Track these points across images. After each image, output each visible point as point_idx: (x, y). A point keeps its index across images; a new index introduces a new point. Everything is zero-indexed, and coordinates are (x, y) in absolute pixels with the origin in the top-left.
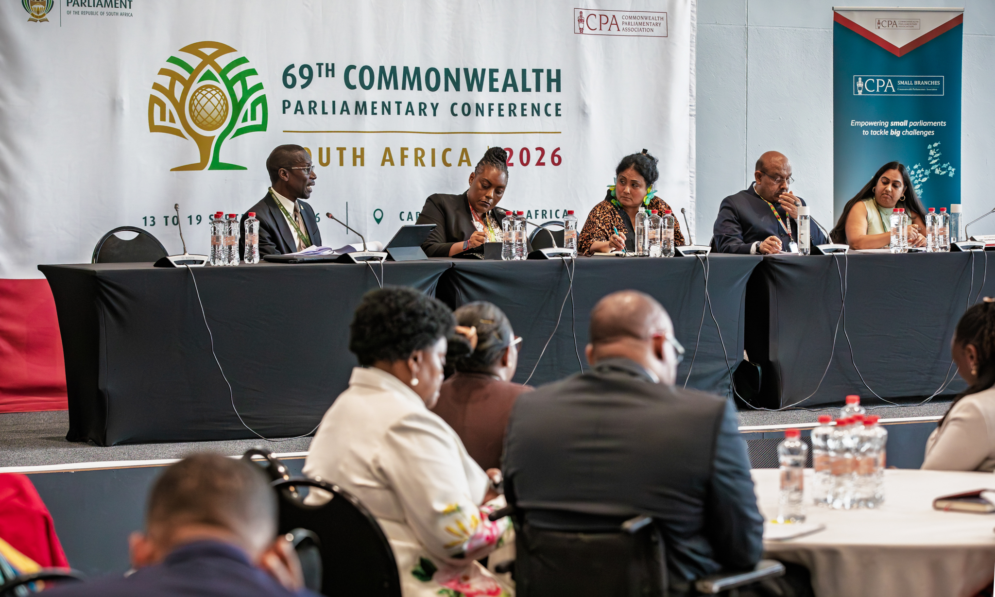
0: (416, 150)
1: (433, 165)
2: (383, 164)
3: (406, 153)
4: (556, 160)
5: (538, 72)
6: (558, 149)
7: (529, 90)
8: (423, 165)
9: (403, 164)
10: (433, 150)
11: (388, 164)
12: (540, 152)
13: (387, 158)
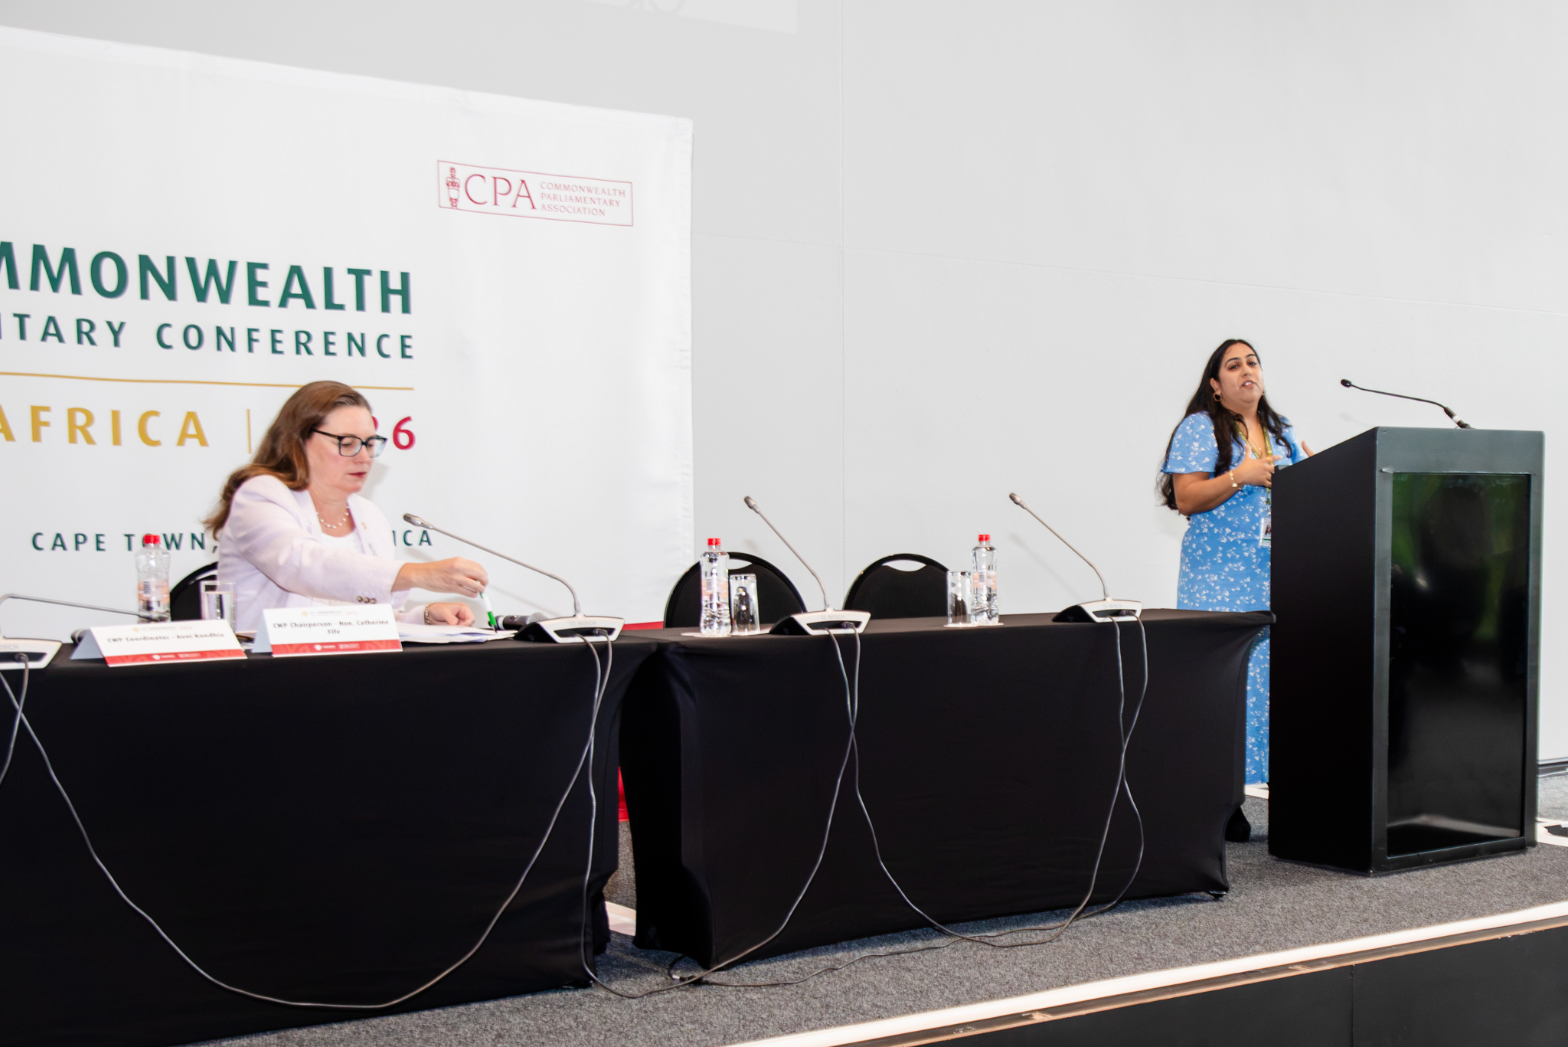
0: (72, 413)
1: (117, 441)
3: (44, 416)
4: (404, 439)
5: (359, 275)
6: (408, 419)
7: (341, 307)
8: (90, 441)
9: (36, 437)
10: (116, 415)
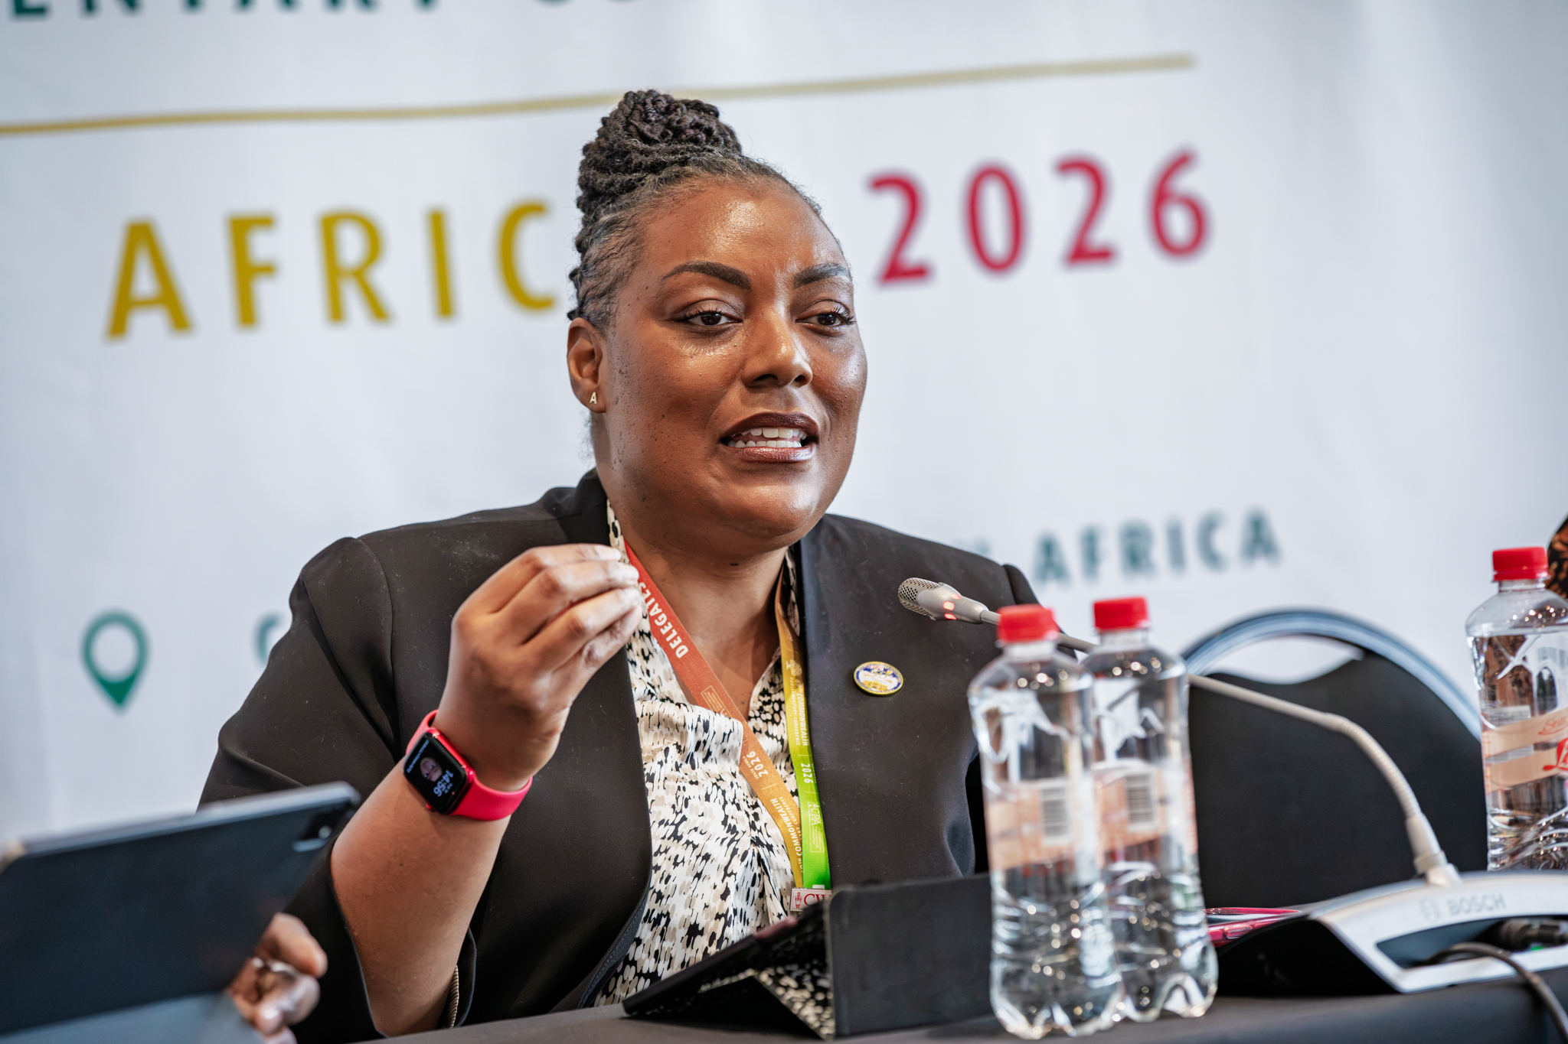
0: (329, 225)
1: (445, 305)
2: (118, 327)
3: (262, 246)
4: (1178, 223)
6: (1181, 162)
8: (378, 311)
9: (247, 314)
10: (437, 224)
11: (149, 325)
12: (1078, 188)
13: (145, 284)
